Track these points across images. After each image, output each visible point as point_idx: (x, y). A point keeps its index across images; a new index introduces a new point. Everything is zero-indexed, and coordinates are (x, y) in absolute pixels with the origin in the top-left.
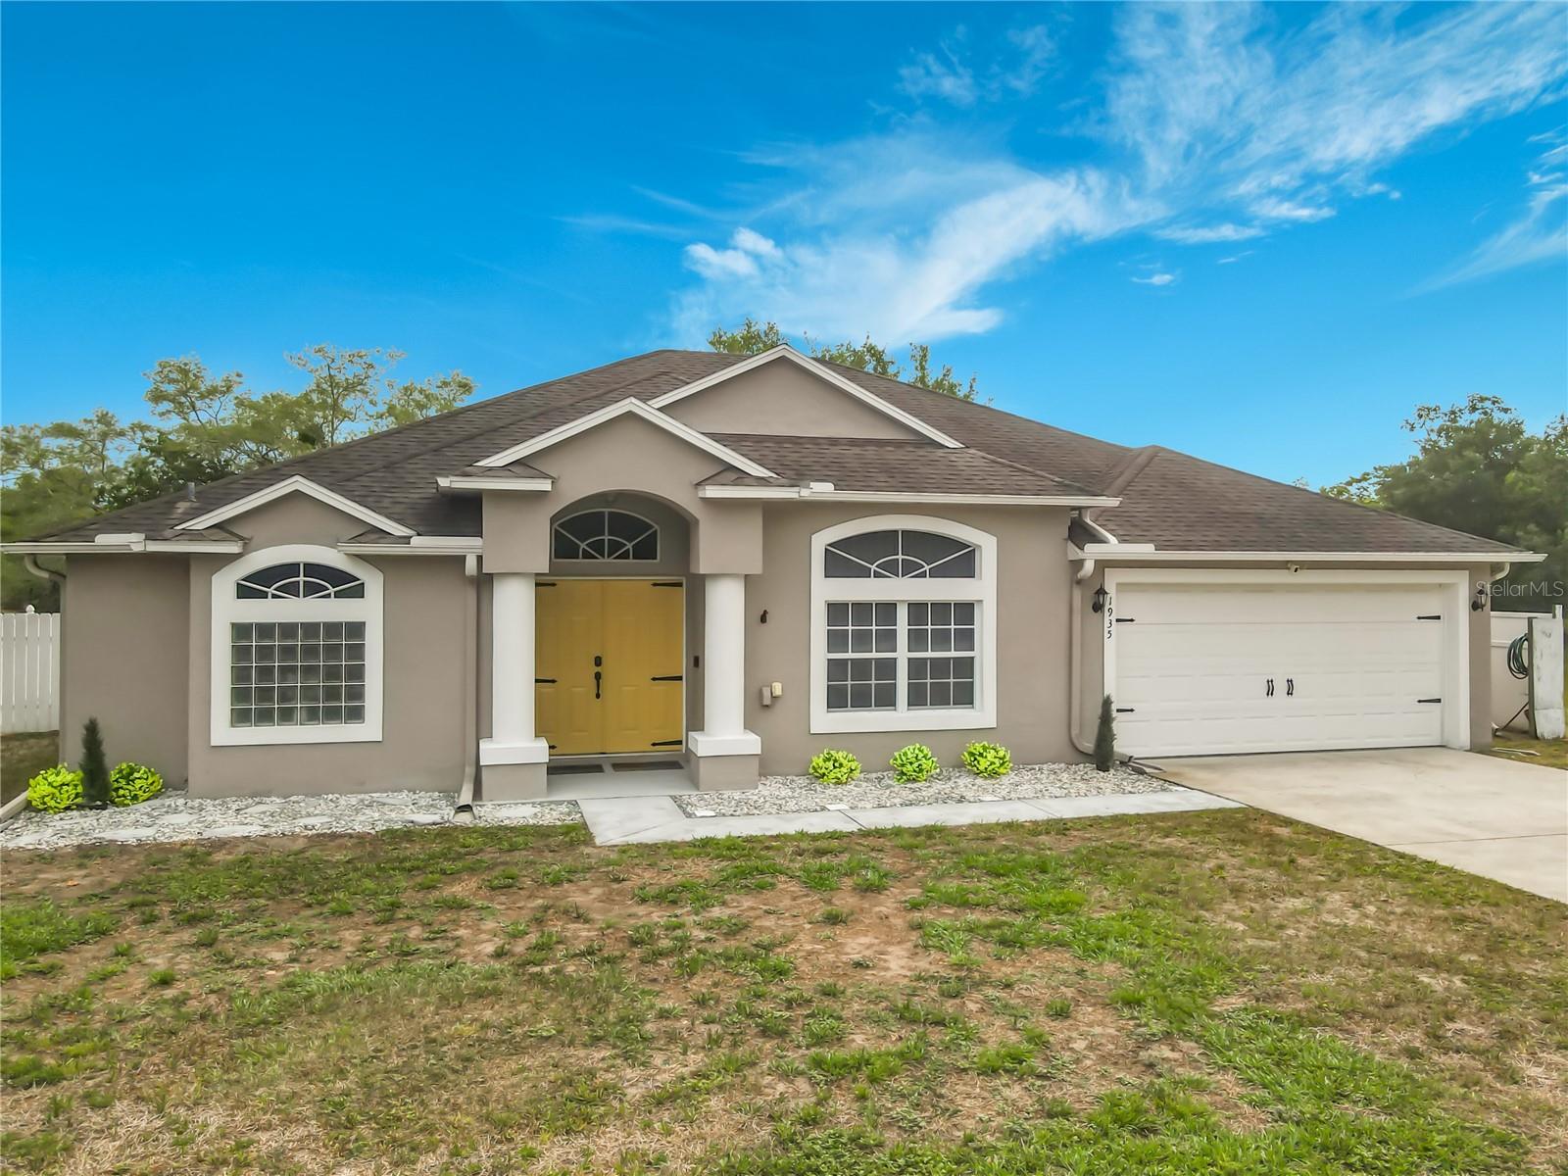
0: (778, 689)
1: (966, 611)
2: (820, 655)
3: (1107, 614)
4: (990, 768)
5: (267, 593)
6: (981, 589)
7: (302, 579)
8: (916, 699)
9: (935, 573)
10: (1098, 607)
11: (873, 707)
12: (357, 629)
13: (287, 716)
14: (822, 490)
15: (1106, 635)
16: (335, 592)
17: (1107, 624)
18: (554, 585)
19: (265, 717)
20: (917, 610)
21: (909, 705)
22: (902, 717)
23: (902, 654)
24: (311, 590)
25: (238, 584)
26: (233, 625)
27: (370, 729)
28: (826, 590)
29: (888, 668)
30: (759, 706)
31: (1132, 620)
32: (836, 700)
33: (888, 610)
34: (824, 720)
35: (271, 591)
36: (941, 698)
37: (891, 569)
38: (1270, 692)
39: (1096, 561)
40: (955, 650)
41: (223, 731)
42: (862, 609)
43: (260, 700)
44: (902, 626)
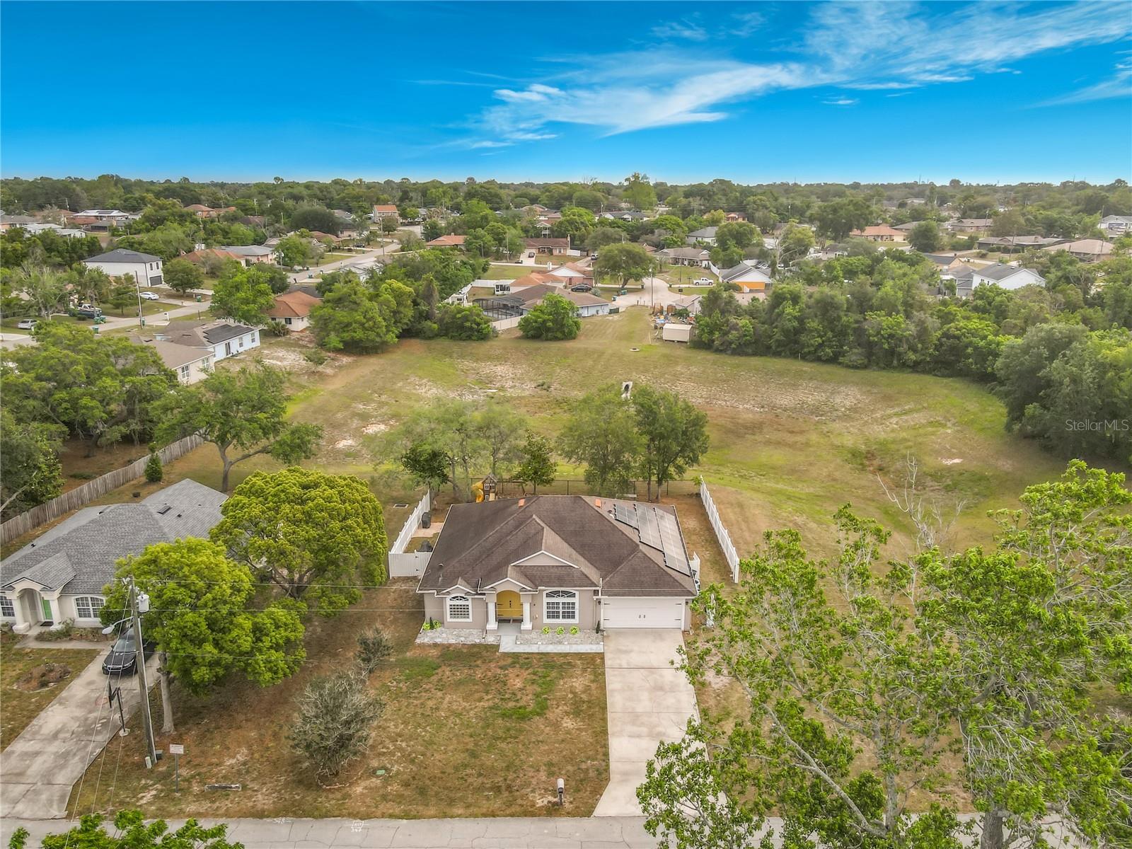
0: (537, 616)
1: (574, 604)
2: (545, 610)
3: (602, 607)
4: (573, 633)
6: (576, 600)
7: (459, 598)
8: (564, 617)
9: (568, 597)
10: (600, 606)
11: (555, 619)
12: (468, 606)
13: (458, 617)
16: (464, 600)
19: (455, 618)
20: (563, 603)
21: (562, 618)
22: (561, 621)
23: (561, 610)
24: (461, 600)
25: (450, 599)
26: (450, 604)
27: (470, 620)
28: (546, 600)
29: (558, 613)
30: (532, 619)
31: (607, 605)
32: (548, 617)
33: (558, 603)
34: (546, 621)
35: (455, 600)
36: (569, 617)
37: (559, 596)
38: (640, 617)
40: (571, 610)
41: (448, 619)
42: (553, 603)
43: (453, 615)
44: (561, 606)
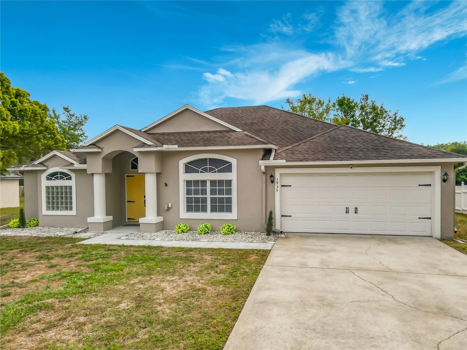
0: (170, 206)
1: (229, 183)
2: (183, 196)
3: (276, 184)
4: (225, 232)
5: (52, 179)
6: (232, 176)
7: (59, 175)
8: (213, 210)
9: (219, 171)
10: (272, 182)
11: (201, 212)
12: (71, 187)
13: (58, 208)
14: (175, 147)
15: (276, 191)
16: (66, 179)
17: (276, 187)
18: (134, 176)
19: (53, 209)
20: (213, 183)
21: (211, 211)
22: (209, 215)
23: (209, 196)
24: (61, 178)
25: (47, 177)
26: (46, 186)
27: (73, 212)
28: (184, 177)
29: (204, 200)
30: (164, 210)
31: (291, 186)
32: (189, 209)
33: (204, 182)
34: (185, 215)
35: (53, 178)
36: (222, 210)
37: (205, 170)
38: (347, 212)
39: (265, 166)
40: (225, 195)
41: (44, 211)
42: (196, 182)
43: (52, 204)
44: (208, 187)
